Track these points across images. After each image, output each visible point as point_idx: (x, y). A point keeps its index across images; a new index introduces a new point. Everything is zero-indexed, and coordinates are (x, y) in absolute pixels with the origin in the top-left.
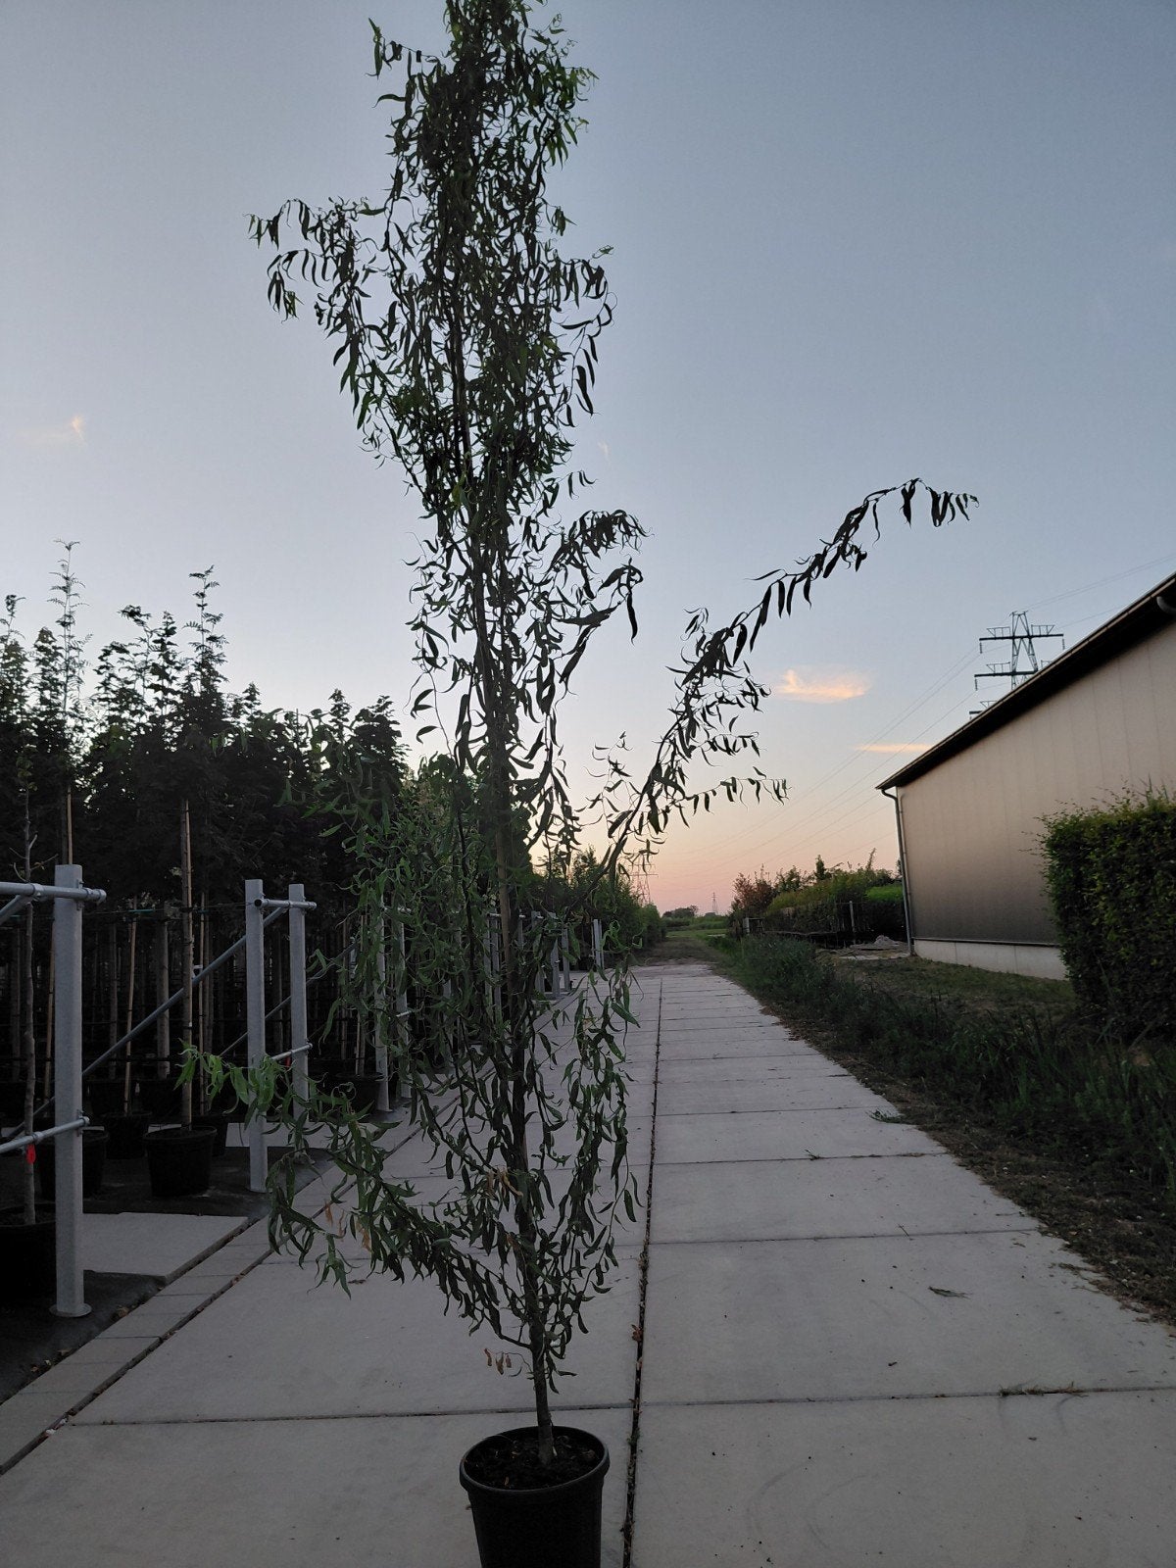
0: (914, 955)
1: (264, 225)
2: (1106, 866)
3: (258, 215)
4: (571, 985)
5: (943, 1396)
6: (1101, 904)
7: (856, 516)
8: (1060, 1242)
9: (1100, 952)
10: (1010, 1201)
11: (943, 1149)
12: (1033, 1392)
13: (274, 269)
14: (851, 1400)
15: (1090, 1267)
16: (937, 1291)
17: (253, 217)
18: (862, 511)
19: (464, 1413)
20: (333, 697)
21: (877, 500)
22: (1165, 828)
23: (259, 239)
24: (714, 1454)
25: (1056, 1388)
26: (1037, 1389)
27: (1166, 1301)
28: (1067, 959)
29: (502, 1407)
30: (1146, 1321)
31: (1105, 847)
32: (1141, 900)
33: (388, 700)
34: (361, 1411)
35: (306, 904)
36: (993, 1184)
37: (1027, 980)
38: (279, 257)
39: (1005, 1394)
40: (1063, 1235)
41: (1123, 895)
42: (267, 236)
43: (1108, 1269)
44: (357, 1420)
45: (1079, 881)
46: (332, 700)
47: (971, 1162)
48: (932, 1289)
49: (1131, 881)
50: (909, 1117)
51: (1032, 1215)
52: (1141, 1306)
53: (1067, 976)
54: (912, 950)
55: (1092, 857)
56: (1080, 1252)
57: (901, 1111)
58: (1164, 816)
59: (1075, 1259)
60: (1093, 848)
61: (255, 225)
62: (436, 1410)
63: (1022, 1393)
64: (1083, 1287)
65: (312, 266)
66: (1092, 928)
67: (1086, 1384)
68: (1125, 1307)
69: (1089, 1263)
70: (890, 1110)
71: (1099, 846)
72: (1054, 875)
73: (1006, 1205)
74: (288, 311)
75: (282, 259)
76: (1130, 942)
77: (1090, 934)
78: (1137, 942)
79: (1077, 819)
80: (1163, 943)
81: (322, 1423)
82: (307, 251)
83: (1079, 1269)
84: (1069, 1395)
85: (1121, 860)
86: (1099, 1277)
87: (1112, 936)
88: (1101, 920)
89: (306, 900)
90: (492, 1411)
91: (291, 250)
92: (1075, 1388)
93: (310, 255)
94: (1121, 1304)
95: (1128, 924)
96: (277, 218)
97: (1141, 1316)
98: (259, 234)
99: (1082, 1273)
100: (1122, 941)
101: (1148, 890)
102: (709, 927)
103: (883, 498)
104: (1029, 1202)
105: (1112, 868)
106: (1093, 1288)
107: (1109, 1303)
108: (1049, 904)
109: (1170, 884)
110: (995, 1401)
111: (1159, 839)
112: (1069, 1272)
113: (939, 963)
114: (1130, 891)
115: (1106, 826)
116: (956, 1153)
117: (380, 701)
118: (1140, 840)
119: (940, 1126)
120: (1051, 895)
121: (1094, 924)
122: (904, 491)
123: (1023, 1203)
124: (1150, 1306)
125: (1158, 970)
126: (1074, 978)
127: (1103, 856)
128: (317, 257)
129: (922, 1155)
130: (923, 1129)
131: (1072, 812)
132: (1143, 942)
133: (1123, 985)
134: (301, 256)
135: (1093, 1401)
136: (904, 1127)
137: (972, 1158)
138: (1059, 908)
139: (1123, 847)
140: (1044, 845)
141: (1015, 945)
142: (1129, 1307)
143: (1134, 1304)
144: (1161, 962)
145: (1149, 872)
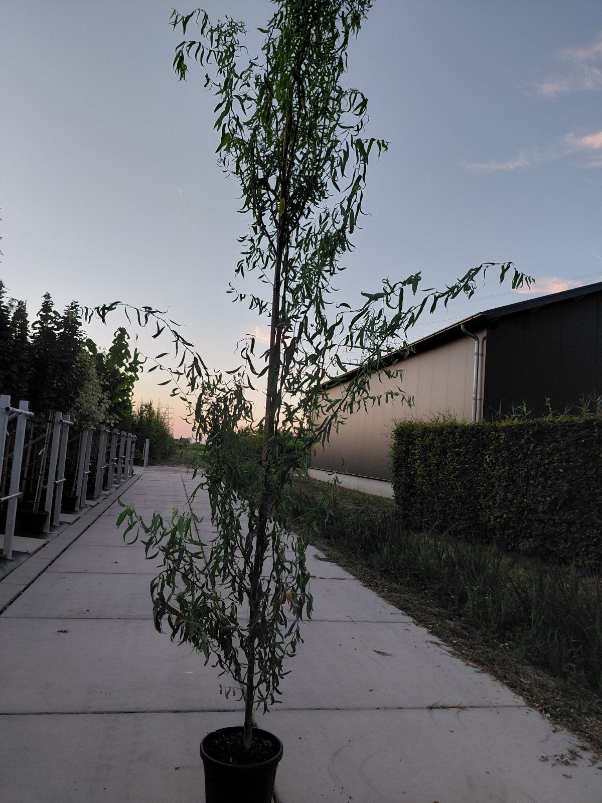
0: (307, 475)
1: (179, 18)
2: (423, 447)
3: (178, 11)
4: (133, 472)
5: (402, 708)
6: (417, 464)
7: (473, 272)
8: (425, 630)
9: (413, 487)
10: (395, 607)
11: (354, 577)
12: (443, 707)
13: (180, 49)
14: (357, 709)
15: (444, 643)
16: (378, 652)
17: (175, 11)
18: (477, 270)
19: (153, 712)
20: (45, 296)
21: (487, 267)
22: (457, 433)
23: (175, 25)
24: (300, 738)
25: (452, 706)
26: (445, 706)
27: (485, 662)
28: (395, 488)
29: (175, 709)
30: (479, 672)
31: (423, 438)
32: (438, 465)
33: (77, 304)
34: (91, 710)
35: (29, 413)
36: (384, 597)
37: (364, 494)
38: (184, 42)
39: (431, 708)
40: (426, 626)
41: (429, 461)
42: (180, 24)
43: (453, 645)
44: (91, 715)
45: (407, 452)
46: (44, 298)
47: (370, 585)
48: (375, 651)
49: (434, 456)
50: (329, 559)
51: (408, 615)
52: (475, 665)
53: (393, 496)
54: (307, 473)
55: (417, 442)
56: (438, 636)
57: (325, 555)
58: (456, 427)
59: (435, 639)
60: (418, 437)
61: (174, 17)
62: (136, 710)
63: (438, 708)
64: (445, 654)
65: (201, 53)
66: (411, 474)
67: (465, 704)
68: (467, 665)
69: (443, 641)
70: (321, 555)
71: (421, 437)
72: (396, 448)
73: (393, 609)
74: (181, 77)
75: (186, 45)
76: (429, 484)
77: (409, 478)
78: (432, 485)
79: (411, 423)
80: (446, 487)
81: (71, 716)
82: (200, 43)
83: (440, 644)
84: (460, 710)
85: (431, 445)
86: (450, 649)
87: (420, 480)
88: (415, 472)
89: (29, 411)
90: (169, 712)
91: (192, 41)
92: (462, 706)
93: (201, 46)
94: (465, 664)
95: (430, 475)
96: (188, 18)
97: (476, 669)
98: (176, 23)
99: (442, 646)
100: (425, 483)
101: (441, 462)
102: (197, 449)
103: (491, 266)
104: (405, 608)
105: (426, 449)
106: (450, 654)
107: (459, 663)
108: (391, 461)
109: (454, 460)
110: (427, 711)
111: (452, 438)
112: (436, 646)
113: (319, 481)
114: (433, 460)
115: (426, 428)
116: (360, 579)
117: (72, 304)
118: (442, 437)
119: (348, 564)
120: (392, 457)
121: (412, 473)
122: (503, 267)
123: (402, 609)
124: (478, 665)
125: (441, 499)
126: (397, 497)
127: (422, 442)
128: (205, 50)
129: (344, 579)
130: (340, 565)
131: (409, 419)
132: (435, 485)
133: (422, 504)
134: (197, 45)
135: (472, 713)
136: (330, 563)
137: (370, 584)
138: (395, 463)
139: (433, 439)
140: (393, 433)
141: (360, 477)
142: (469, 665)
143: (471, 663)
144: (443, 495)
145: (444, 452)
